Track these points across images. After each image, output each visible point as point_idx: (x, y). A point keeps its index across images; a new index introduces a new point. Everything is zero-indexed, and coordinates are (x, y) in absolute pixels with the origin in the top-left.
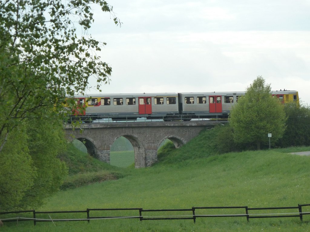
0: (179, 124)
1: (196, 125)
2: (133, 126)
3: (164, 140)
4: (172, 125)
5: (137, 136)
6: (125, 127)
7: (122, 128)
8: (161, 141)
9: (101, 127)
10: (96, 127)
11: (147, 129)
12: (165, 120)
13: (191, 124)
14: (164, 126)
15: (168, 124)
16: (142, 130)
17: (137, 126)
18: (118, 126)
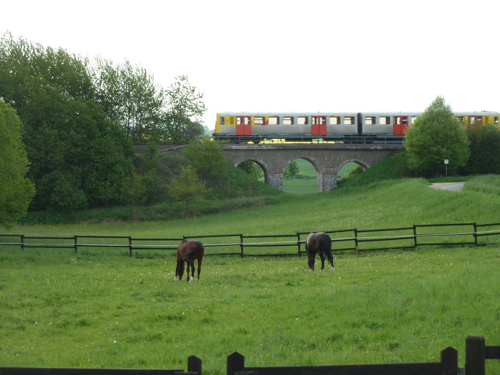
0: (362, 147)
1: (382, 148)
2: (309, 148)
3: (344, 164)
4: (354, 148)
5: (314, 159)
6: (300, 149)
7: (297, 149)
8: (342, 165)
9: (272, 148)
10: (267, 148)
11: (326, 151)
12: (345, 143)
13: (376, 147)
14: (344, 148)
15: (349, 146)
16: (320, 153)
17: (313, 148)
18: (291, 148)
